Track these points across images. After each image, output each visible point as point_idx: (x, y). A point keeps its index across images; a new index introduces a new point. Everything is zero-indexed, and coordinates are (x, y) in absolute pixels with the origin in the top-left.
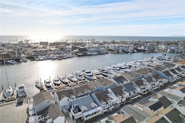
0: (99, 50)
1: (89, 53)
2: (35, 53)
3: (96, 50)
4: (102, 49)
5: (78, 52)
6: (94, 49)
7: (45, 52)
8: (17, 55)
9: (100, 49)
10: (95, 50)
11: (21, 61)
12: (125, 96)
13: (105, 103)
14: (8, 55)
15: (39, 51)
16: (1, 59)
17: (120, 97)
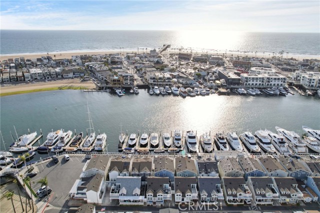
0: (268, 85)
1: (242, 90)
3: (263, 84)
4: (277, 82)
5: (222, 86)
6: (258, 83)
9: (273, 83)
10: (260, 84)
11: (132, 91)
12: (190, 195)
13: (153, 195)
14: (119, 81)
15: (159, 79)
16: (110, 85)
17: (180, 195)
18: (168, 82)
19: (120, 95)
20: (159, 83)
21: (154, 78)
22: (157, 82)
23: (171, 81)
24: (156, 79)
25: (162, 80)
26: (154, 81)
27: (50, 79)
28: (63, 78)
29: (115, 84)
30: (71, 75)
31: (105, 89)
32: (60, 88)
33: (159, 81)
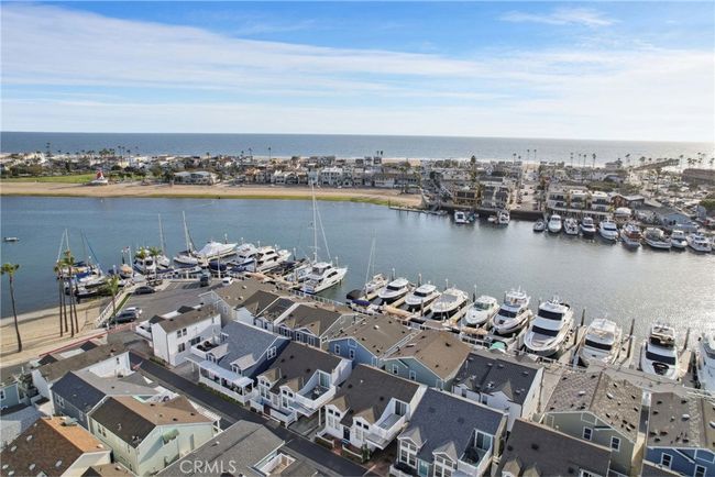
2: (555, 202)
7: (595, 206)
8: (494, 198)
11: (491, 219)
12: (366, 427)
13: (272, 385)
14: (471, 195)
15: (573, 201)
16: (449, 204)
17: (338, 414)
18: (597, 210)
20: (571, 210)
21: (560, 198)
22: (568, 207)
23: (607, 207)
24: (566, 200)
25: (582, 205)
26: (558, 205)
27: (350, 185)
28: (373, 186)
29: (463, 202)
30: (390, 183)
31: (437, 209)
32: (353, 200)
33: (573, 204)
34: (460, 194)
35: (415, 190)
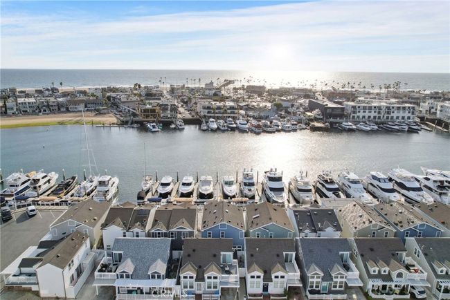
0: (387, 118)
1: (350, 125)
2: (207, 111)
3: (379, 118)
4: (401, 114)
5: (316, 119)
6: (373, 114)
7: (229, 111)
8: (169, 112)
9: (395, 115)
10: (375, 117)
11: (173, 126)
12: (283, 277)
13: (195, 276)
14: (153, 111)
15: (217, 109)
16: (140, 118)
17: (259, 277)
18: (231, 113)
19: (154, 130)
20: (216, 115)
21: (209, 108)
22: (214, 113)
23: (236, 111)
24: (212, 109)
25: (222, 111)
26: (209, 112)
27: (47, 112)
28: (68, 110)
29: (148, 116)
30: (81, 107)
31: (132, 124)
32: (61, 123)
33: (217, 111)
34: (146, 111)
35: (106, 111)
